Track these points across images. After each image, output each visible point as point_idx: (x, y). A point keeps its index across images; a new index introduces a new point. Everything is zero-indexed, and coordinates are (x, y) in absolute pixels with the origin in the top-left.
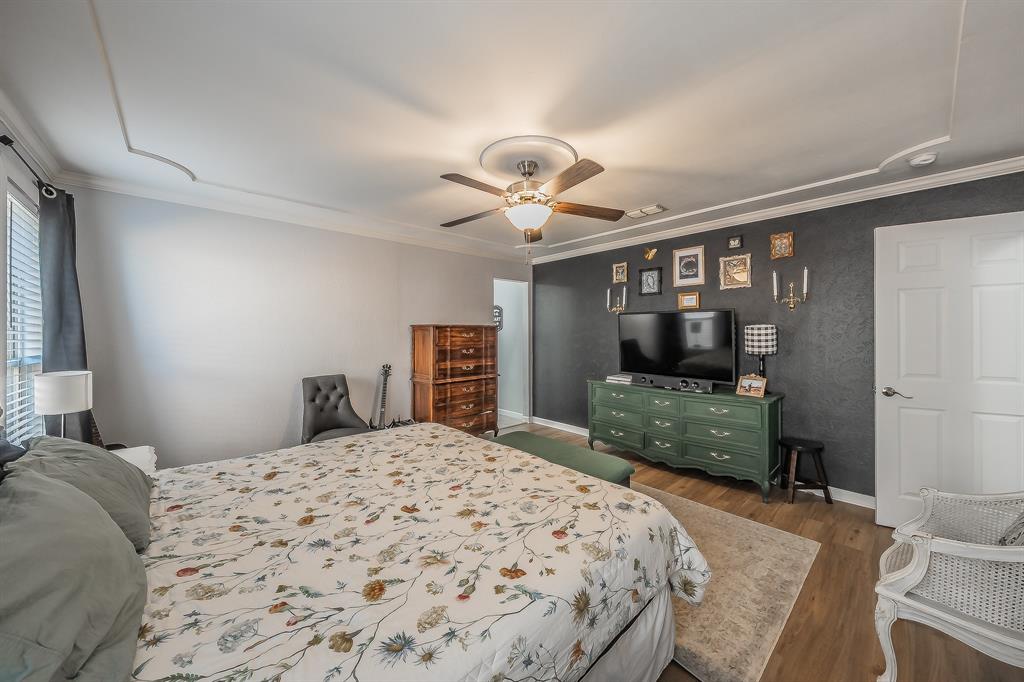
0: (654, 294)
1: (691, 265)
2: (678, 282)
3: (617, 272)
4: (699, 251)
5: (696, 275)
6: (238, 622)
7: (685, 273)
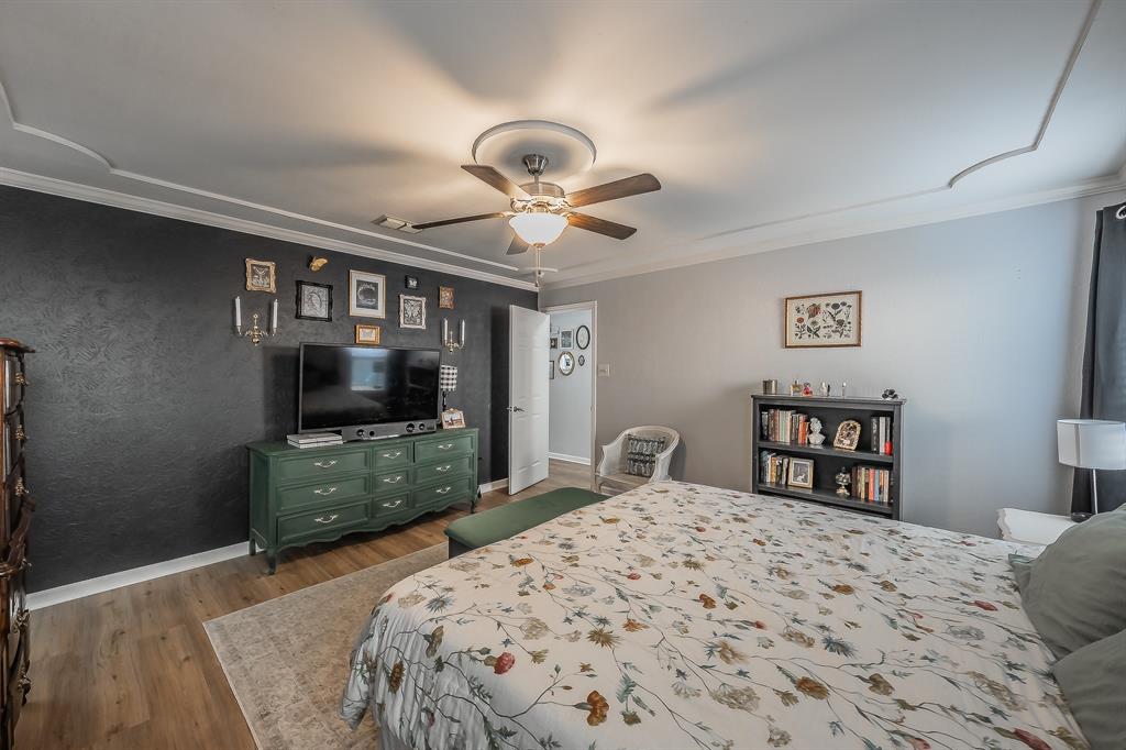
0: (321, 319)
1: (370, 292)
2: (355, 311)
3: (254, 273)
4: (380, 280)
5: (375, 307)
6: (965, 642)
7: (364, 302)
